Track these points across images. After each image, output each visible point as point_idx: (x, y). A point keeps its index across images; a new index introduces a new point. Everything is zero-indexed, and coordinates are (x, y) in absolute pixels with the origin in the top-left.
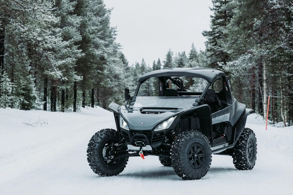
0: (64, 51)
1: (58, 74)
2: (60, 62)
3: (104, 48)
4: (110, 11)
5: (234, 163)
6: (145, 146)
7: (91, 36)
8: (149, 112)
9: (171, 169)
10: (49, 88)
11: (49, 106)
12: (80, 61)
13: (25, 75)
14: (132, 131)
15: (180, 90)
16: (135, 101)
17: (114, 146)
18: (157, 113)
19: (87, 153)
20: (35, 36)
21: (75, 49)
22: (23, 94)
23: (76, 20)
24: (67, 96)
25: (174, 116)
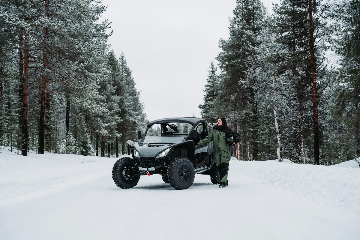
0: (109, 118)
1: (105, 132)
2: (106, 125)
3: (135, 116)
4: (139, 93)
5: (211, 180)
6: (150, 168)
7: (127, 109)
8: (153, 146)
9: (169, 184)
10: (100, 143)
11: (100, 154)
12: (119, 125)
13: (83, 133)
14: (142, 158)
15: (176, 133)
16: (144, 139)
17: (130, 169)
18: (158, 146)
19: (112, 174)
20: (86, 105)
21: (116, 117)
22: (82, 146)
23: (117, 98)
24: (112, 148)
25: (169, 148)
